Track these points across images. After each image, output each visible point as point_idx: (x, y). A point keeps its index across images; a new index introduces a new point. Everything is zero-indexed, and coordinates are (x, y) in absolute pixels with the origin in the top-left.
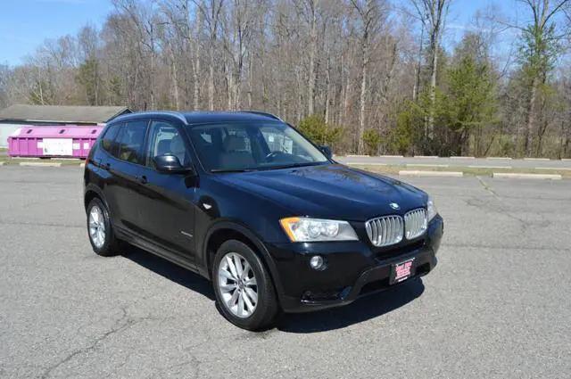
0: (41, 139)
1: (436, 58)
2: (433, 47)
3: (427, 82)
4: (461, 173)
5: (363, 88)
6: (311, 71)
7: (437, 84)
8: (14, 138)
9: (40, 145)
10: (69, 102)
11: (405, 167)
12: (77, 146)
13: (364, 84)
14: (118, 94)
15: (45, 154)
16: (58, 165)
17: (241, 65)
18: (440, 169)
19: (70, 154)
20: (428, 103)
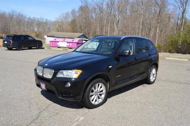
0: (58, 42)
1: (183, 21)
2: (183, 17)
3: (180, 29)
4: (188, 60)
5: (158, 30)
6: (141, 24)
7: (183, 30)
8: (51, 41)
10: (67, 31)
11: (168, 57)
12: (68, 44)
13: (158, 29)
15: (59, 46)
16: (62, 50)
17: (119, 22)
18: (180, 58)
19: (66, 47)
20: (180, 36)
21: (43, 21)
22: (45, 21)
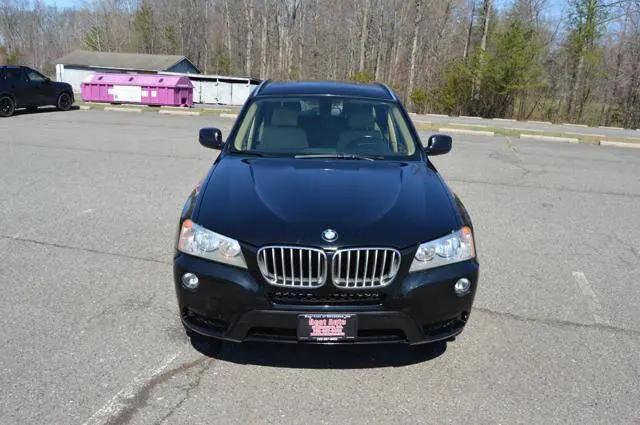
0: (112, 85)
1: (487, 20)
2: (486, 8)
3: (478, 43)
4: (493, 133)
5: (415, 46)
6: (365, 26)
7: (486, 47)
8: (87, 84)
9: (111, 91)
10: (126, 49)
11: (445, 125)
12: (145, 93)
13: (415, 42)
14: (174, 42)
15: (115, 100)
17: (294, 16)
18: (475, 129)
19: (139, 100)
20: (475, 64)
21: (26, 9)
22: (32, 8)
